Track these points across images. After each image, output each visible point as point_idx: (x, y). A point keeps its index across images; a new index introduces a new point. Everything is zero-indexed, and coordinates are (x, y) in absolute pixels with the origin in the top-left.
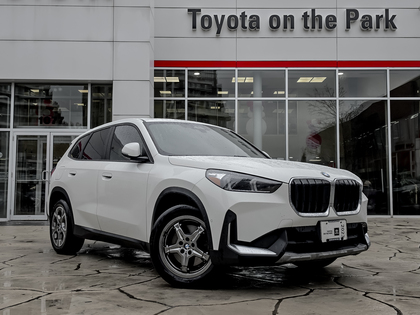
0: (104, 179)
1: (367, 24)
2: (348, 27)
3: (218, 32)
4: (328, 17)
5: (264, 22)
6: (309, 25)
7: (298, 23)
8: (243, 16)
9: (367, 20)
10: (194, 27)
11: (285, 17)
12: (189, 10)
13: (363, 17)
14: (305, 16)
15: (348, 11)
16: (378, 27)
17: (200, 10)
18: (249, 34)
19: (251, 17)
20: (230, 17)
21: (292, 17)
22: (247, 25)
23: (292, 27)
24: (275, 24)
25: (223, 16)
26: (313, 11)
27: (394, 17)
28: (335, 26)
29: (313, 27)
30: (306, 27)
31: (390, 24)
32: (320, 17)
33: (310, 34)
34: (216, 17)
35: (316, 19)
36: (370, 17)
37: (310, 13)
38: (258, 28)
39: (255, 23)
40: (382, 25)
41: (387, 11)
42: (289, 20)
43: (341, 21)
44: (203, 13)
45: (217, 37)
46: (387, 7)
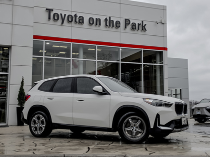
0: (78, 101)
1: (134, 27)
2: (126, 28)
3: (63, 23)
4: (116, 22)
5: (86, 20)
6: (108, 24)
7: (103, 23)
8: (76, 16)
9: (134, 25)
10: (49, 18)
11: (96, 19)
12: (47, 9)
13: (132, 23)
14: (106, 20)
15: (126, 20)
16: (139, 29)
17: (53, 10)
18: (77, 25)
19: (80, 17)
20: (69, 16)
21: (100, 19)
22: (77, 20)
23: (100, 25)
24: (91, 22)
25: (65, 15)
26: (110, 18)
27: (145, 25)
28: (120, 26)
29: (110, 26)
30: (106, 25)
31: (144, 29)
32: (113, 21)
33: (107, 29)
34: (61, 14)
35: (111, 22)
36: (135, 24)
37: (108, 19)
38: (83, 23)
39: (81, 20)
40: (140, 28)
41: (142, 22)
42: (98, 20)
43: (122, 24)
44: (54, 12)
45: (61, 25)
46: (143, 20)
